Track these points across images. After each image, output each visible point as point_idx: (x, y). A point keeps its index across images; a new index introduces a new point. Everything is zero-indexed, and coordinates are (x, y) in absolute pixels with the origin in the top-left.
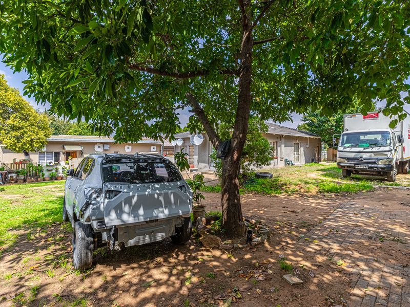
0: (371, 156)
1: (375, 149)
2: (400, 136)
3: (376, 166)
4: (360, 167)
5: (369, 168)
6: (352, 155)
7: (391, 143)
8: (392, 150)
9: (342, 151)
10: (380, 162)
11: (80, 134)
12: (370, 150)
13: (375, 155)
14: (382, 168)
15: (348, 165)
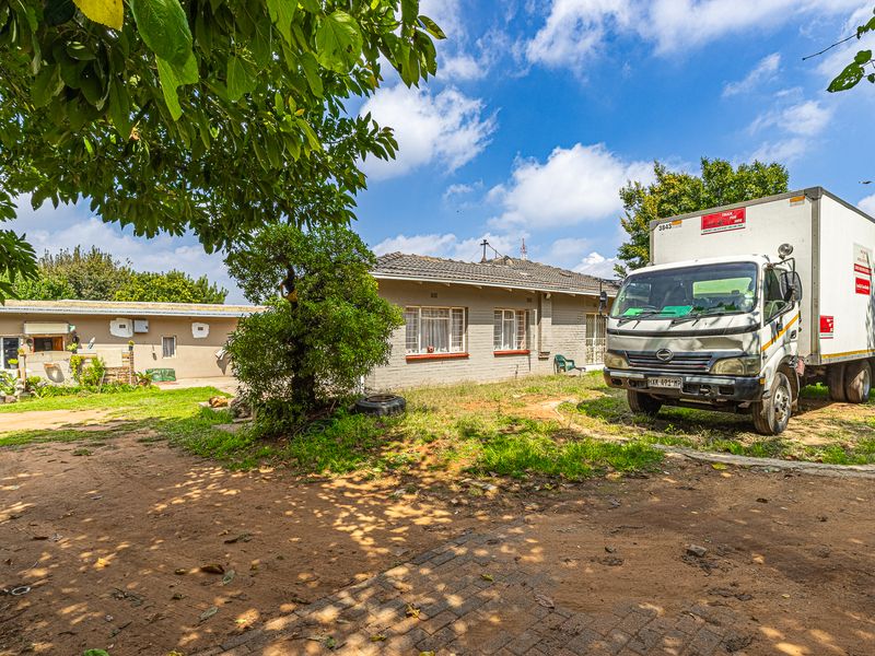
0: (691, 347)
1: (705, 324)
2: (790, 276)
3: (705, 380)
4: (660, 385)
5: (687, 387)
6: (639, 345)
7: (756, 299)
8: (758, 327)
9: (615, 333)
10: (720, 368)
11: (141, 299)
12: (688, 326)
13: (705, 344)
14: (723, 388)
15: (628, 375)
